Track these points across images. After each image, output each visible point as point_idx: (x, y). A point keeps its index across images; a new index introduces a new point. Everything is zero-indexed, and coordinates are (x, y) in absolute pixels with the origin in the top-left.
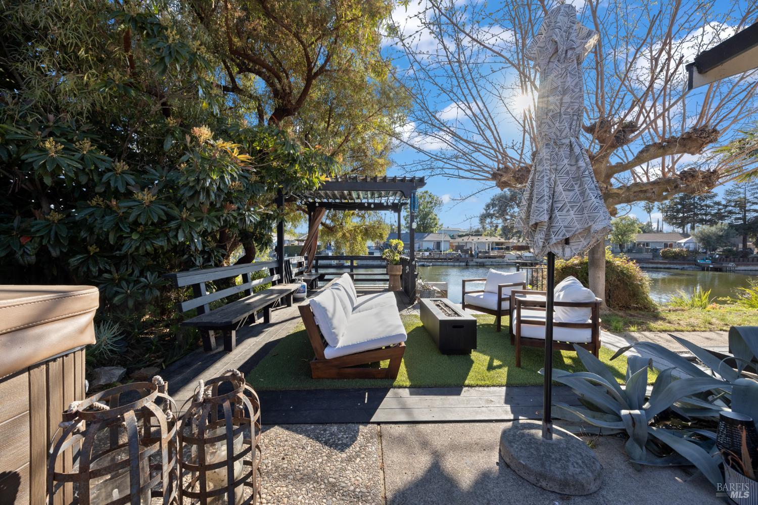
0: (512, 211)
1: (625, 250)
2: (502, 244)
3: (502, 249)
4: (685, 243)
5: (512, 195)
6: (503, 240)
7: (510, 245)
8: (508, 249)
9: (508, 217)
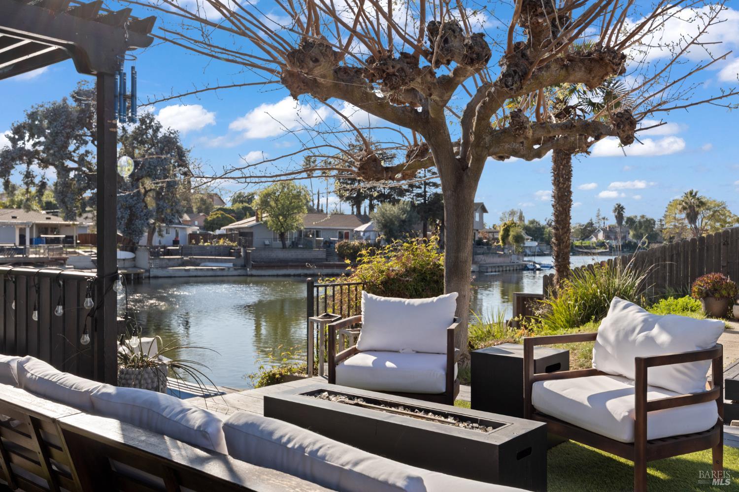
0: (82, 150)
1: (288, 242)
2: (54, 228)
3: (56, 241)
4: (365, 232)
5: (82, 111)
6: (57, 220)
7: (75, 234)
8: (69, 241)
9: (70, 164)
